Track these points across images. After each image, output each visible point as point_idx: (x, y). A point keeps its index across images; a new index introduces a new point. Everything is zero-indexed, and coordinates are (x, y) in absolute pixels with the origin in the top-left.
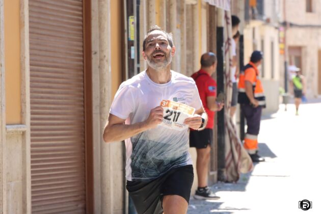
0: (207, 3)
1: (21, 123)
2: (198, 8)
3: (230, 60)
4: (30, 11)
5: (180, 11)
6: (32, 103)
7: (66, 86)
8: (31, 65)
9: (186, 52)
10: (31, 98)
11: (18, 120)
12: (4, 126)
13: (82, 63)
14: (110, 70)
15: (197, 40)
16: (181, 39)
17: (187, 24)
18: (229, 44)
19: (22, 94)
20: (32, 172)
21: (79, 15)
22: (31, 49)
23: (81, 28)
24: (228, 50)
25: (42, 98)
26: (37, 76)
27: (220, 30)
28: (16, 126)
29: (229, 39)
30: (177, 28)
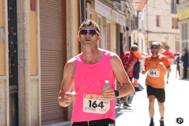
0: (116, 23)
1: (37, 75)
2: (112, 25)
3: (126, 47)
4: (41, 27)
5: (104, 26)
6: (41, 66)
7: (56, 59)
8: (41, 50)
9: (107, 44)
10: (41, 64)
11: (35, 73)
12: (29, 76)
13: (62, 49)
14: (75, 52)
15: (112, 38)
16: (105, 38)
17: (107, 32)
18: (125, 40)
19: (37, 62)
20: (42, 96)
21: (61, 28)
22: (41, 43)
23: (62, 34)
24: (125, 43)
25: (45, 64)
26: (43, 55)
27: (121, 34)
28: (34, 76)
29: (125, 38)
30: (103, 33)
